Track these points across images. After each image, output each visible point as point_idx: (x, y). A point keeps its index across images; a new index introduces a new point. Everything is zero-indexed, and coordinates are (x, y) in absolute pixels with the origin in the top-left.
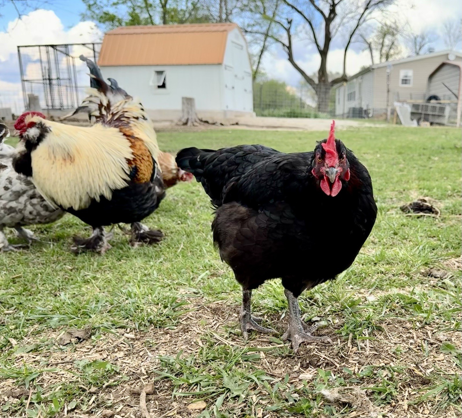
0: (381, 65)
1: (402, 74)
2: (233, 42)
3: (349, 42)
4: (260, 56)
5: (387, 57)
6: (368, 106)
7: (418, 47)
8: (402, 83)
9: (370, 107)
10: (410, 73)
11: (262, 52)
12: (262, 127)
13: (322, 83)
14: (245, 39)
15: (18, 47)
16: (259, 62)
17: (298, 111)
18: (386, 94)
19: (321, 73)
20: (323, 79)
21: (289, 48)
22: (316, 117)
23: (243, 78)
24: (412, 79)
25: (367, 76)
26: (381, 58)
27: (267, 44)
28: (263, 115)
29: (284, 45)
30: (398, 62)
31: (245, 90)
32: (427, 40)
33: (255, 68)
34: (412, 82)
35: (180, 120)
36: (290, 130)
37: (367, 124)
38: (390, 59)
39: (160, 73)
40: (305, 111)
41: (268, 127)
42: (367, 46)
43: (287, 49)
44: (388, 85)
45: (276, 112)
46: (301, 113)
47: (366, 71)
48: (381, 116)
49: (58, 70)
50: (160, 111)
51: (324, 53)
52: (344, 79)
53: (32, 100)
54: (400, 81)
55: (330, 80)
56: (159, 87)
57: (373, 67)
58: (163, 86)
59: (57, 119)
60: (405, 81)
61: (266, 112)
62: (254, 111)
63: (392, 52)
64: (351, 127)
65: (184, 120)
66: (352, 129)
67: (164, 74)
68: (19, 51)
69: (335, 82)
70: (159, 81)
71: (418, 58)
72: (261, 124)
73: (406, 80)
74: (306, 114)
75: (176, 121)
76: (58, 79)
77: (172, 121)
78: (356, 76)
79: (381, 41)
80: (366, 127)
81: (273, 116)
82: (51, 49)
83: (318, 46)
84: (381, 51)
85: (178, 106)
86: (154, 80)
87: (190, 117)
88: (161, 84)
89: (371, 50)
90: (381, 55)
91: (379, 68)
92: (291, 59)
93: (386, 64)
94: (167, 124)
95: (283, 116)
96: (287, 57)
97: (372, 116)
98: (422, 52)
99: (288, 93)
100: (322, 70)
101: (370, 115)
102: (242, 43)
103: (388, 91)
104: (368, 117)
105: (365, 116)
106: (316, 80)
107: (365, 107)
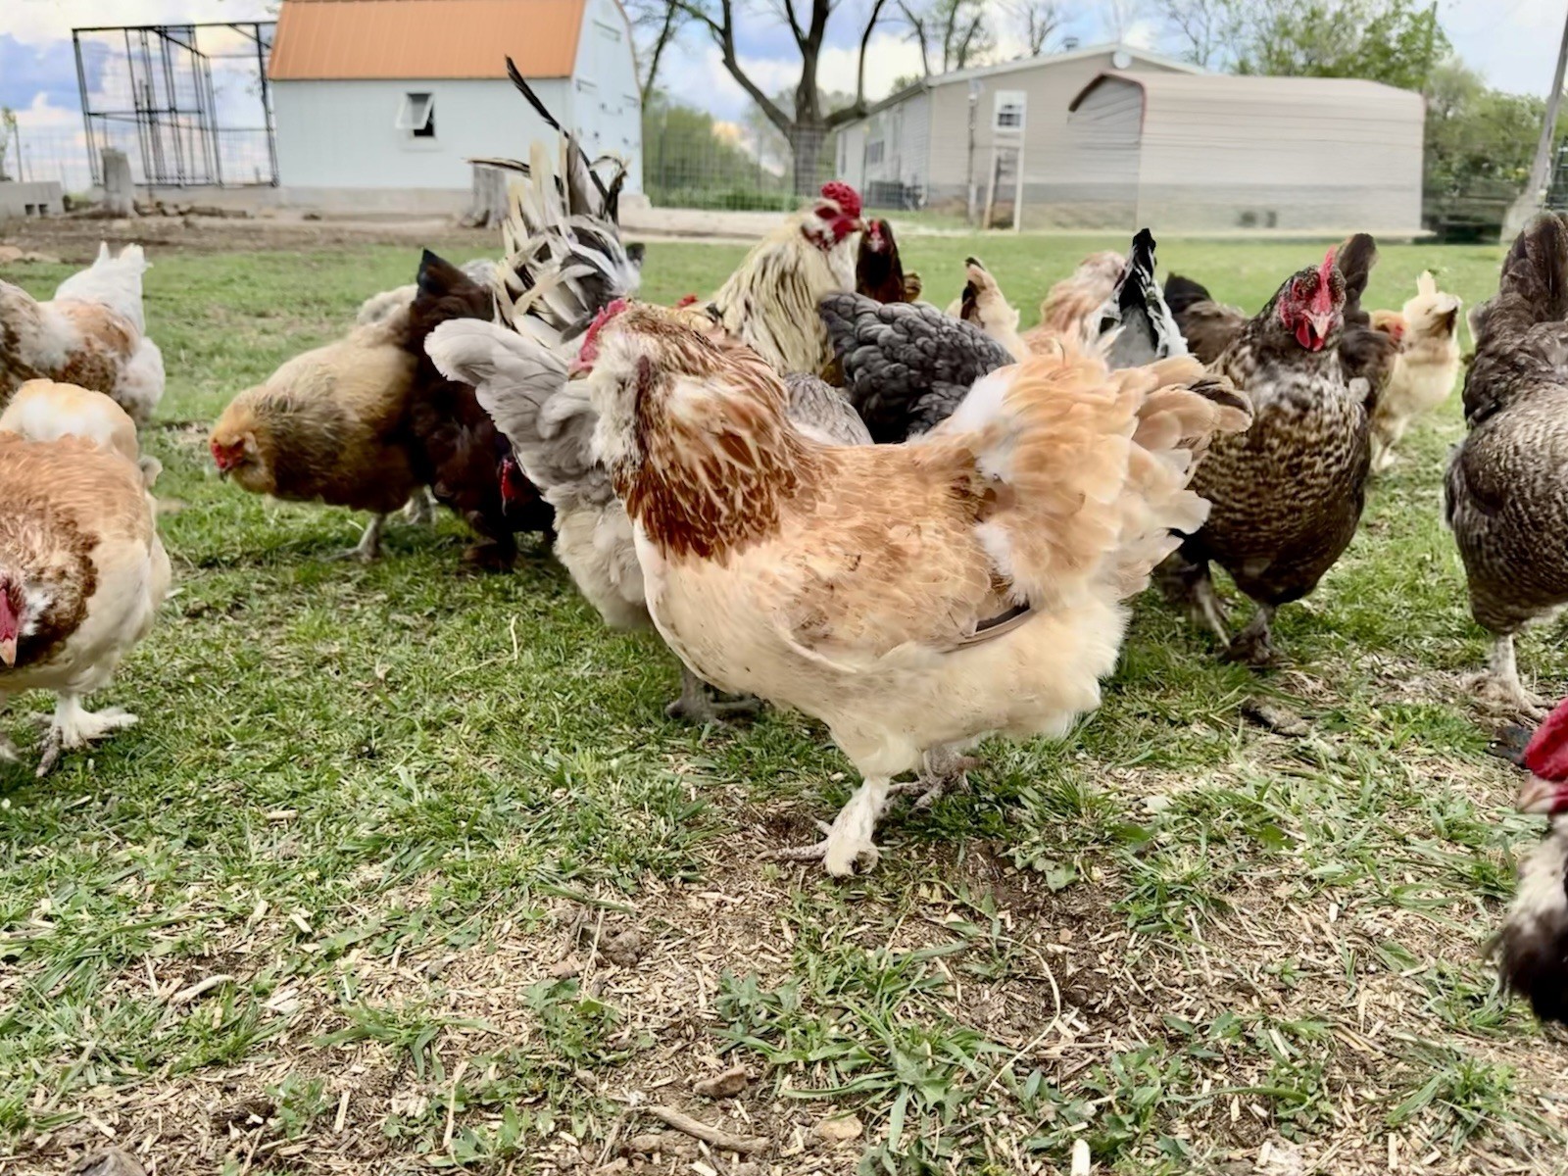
0: (948, 79)
1: (1002, 98)
2: (597, 23)
3: (874, 20)
4: (657, 54)
5: (963, 55)
6: (915, 178)
7: (1037, 37)
8: (1000, 124)
9: (921, 182)
10: (1017, 98)
11: (661, 42)
12: (668, 233)
13: (805, 125)
14: (624, 14)
15: (75, 31)
16: (654, 69)
17: (751, 191)
18: (966, 153)
19: (803, 97)
20: (808, 110)
21: (726, 33)
23: (620, 111)
24: (1023, 112)
25: (914, 107)
26: (946, 59)
27: (673, 23)
28: (666, 204)
29: (712, 25)
30: (987, 72)
31: (625, 141)
32: (1059, 16)
33: (644, 81)
34: (1023, 121)
35: (469, 216)
36: (736, 242)
38: (968, 64)
39: (419, 98)
40: (769, 193)
41: (682, 234)
42: (914, 29)
43: (719, 37)
44: (972, 132)
45: (698, 195)
46: (760, 199)
47: (909, 93)
48: (949, 203)
49: (170, 87)
50: (421, 193)
51: (810, 47)
52: (859, 112)
53: (112, 164)
54: (996, 119)
55: (826, 111)
56: (418, 133)
57: (931, 83)
58: (428, 131)
59: (170, 210)
60: (1007, 119)
61: (674, 196)
62: (645, 191)
63: (973, 44)
65: (478, 216)
67: (431, 100)
68: (76, 40)
69: (838, 119)
70: (416, 120)
71: (1040, 60)
72: (664, 226)
73: (1009, 116)
74: (773, 200)
75: (458, 216)
76: (172, 110)
77: (449, 217)
78: (887, 104)
79: (947, 16)
81: (693, 205)
82: (153, 37)
83: (796, 29)
84: (947, 42)
85: (463, 178)
86: (403, 117)
87: (492, 208)
88: (422, 126)
89: (923, 41)
90: (947, 52)
91: (944, 85)
92: (730, 62)
93: (962, 75)
94: (438, 224)
95: (715, 206)
96: (721, 55)
97: (927, 205)
98: (1045, 47)
99: (716, 141)
100: (807, 89)
101: (921, 202)
102: (618, 24)
103: (972, 147)
104: (916, 206)
105: (909, 202)
106: (790, 111)
107: (908, 182)
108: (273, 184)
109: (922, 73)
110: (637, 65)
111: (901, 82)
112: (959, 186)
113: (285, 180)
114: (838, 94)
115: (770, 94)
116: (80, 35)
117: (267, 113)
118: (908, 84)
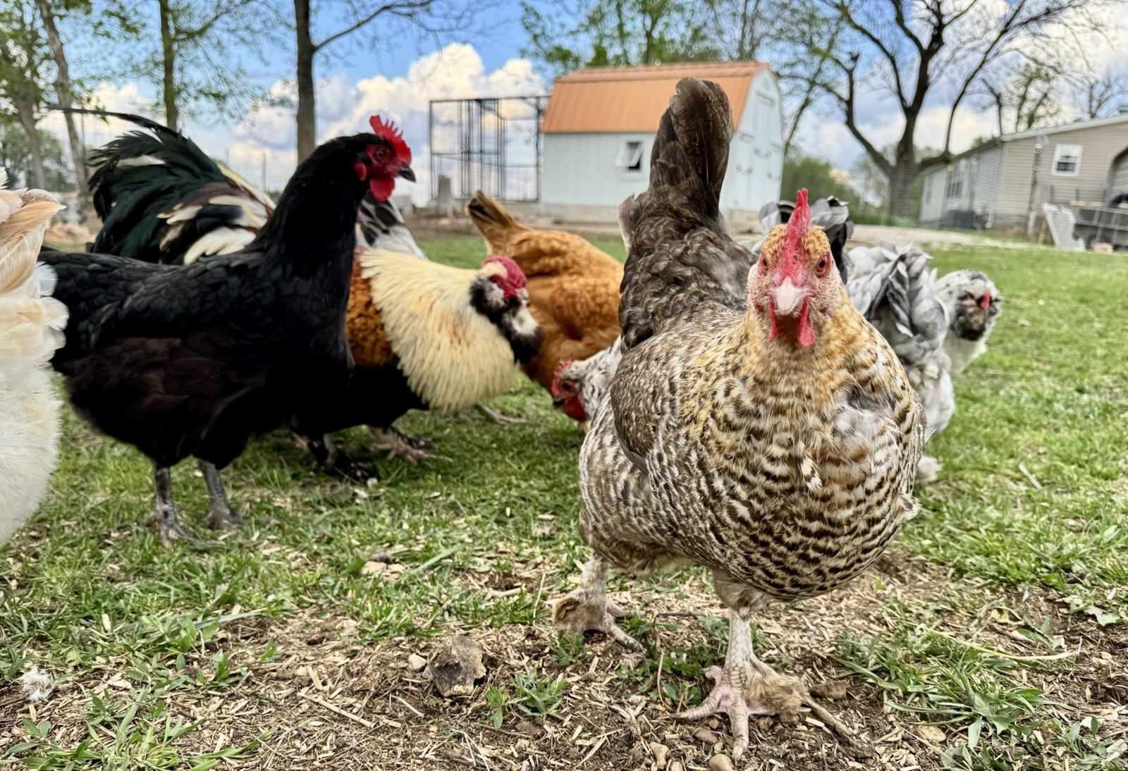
0: (1018, 136)
1: (1060, 151)
2: (759, 94)
3: (963, 92)
4: (798, 117)
5: (1032, 119)
6: (985, 208)
7: (1095, 104)
8: (1058, 169)
9: (990, 211)
10: (1075, 151)
11: (803, 108)
13: (903, 165)
14: (779, 89)
15: (431, 102)
16: (795, 128)
18: (1028, 189)
19: (902, 148)
20: (905, 157)
21: (850, 103)
22: (890, 223)
23: (769, 155)
24: (1078, 161)
25: (990, 157)
26: (1018, 123)
27: (812, 96)
29: (840, 98)
31: (770, 176)
32: (1116, 88)
33: (787, 136)
34: (1077, 167)
37: (989, 242)
38: (1035, 126)
39: (633, 145)
42: (993, 98)
43: (844, 106)
44: (1035, 172)
47: (985, 147)
48: (1011, 227)
49: (481, 139)
51: (911, 112)
52: (945, 159)
53: (443, 185)
54: (1054, 166)
55: (918, 159)
56: (631, 168)
57: (1004, 138)
58: (637, 167)
60: (1064, 166)
63: (1041, 111)
64: (957, 244)
66: (960, 249)
67: (640, 147)
68: (431, 108)
69: (929, 163)
70: (631, 158)
71: (1095, 122)
73: (1066, 164)
76: (481, 152)
78: (967, 155)
79: (1022, 90)
80: (986, 247)
82: (474, 105)
83: (902, 99)
84: (1020, 109)
86: (623, 157)
88: (634, 163)
89: (1000, 105)
90: (1019, 117)
91: (1015, 141)
92: (850, 123)
93: (1030, 133)
97: (993, 228)
98: (1102, 113)
100: (906, 143)
101: (988, 225)
102: (773, 93)
103: (1034, 183)
104: (984, 228)
105: (978, 225)
106: (892, 159)
107: (979, 211)
108: (537, 201)
109: (997, 134)
110: (783, 125)
111: (979, 140)
112: (1021, 216)
113: (545, 198)
114: (929, 149)
115: (878, 147)
116: (435, 105)
117: (538, 154)
118: (985, 141)
